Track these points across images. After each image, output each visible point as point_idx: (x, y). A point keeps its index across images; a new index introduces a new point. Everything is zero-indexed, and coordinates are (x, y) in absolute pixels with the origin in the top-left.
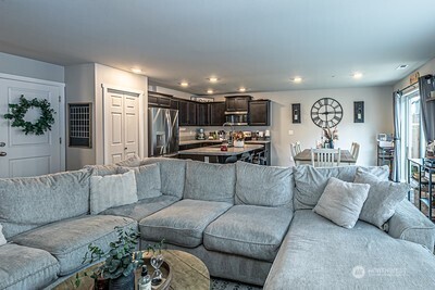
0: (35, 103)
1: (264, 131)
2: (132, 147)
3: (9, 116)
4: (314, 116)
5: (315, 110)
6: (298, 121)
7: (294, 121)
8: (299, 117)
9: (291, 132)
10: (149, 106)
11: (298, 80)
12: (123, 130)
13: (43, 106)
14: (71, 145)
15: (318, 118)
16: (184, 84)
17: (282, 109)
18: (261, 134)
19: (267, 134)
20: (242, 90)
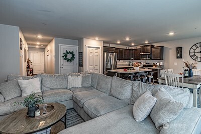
0: (70, 53)
1: (160, 63)
2: (97, 67)
3: (63, 57)
4: (191, 54)
5: (192, 50)
6: (181, 57)
7: (177, 57)
8: (181, 55)
9: (176, 64)
10: (104, 52)
11: (171, 34)
12: (93, 61)
13: (72, 53)
14: (79, 66)
15: (195, 55)
16: (119, 42)
17: (170, 51)
18: (158, 64)
19: (161, 64)
20: (147, 42)
